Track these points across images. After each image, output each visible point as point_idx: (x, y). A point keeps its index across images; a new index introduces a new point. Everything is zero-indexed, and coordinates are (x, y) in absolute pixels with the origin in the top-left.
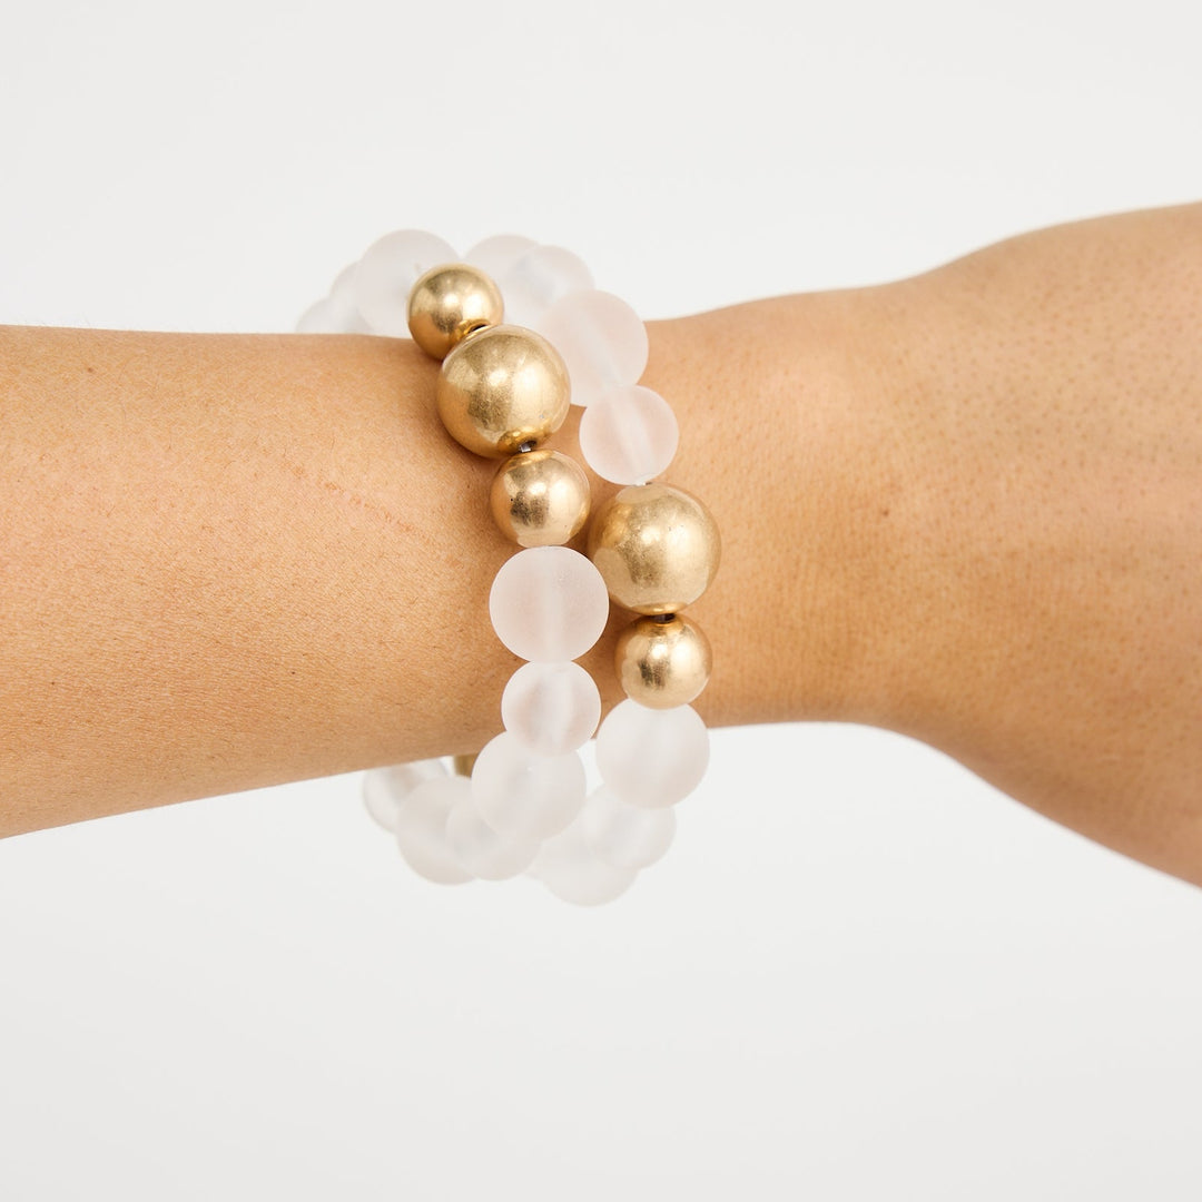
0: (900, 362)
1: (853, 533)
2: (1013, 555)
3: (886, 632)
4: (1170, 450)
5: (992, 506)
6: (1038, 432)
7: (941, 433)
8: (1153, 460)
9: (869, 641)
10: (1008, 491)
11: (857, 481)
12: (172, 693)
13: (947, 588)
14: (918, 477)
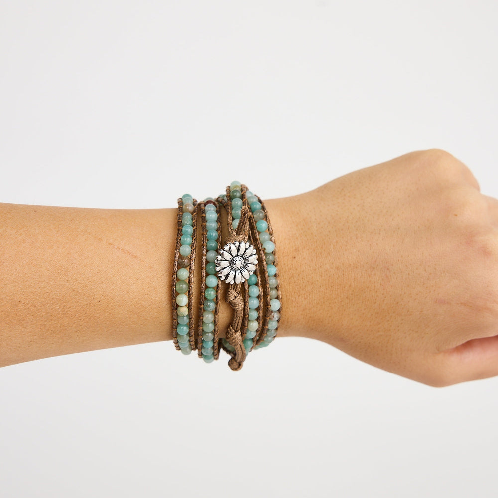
0: (298, 213)
1: (285, 264)
2: (337, 268)
3: (299, 296)
4: (385, 230)
5: (329, 253)
6: (342, 230)
7: (312, 234)
8: (380, 234)
9: (294, 299)
10: (334, 248)
11: (285, 248)
12: (60, 307)
13: (318, 281)
14: (304, 247)
